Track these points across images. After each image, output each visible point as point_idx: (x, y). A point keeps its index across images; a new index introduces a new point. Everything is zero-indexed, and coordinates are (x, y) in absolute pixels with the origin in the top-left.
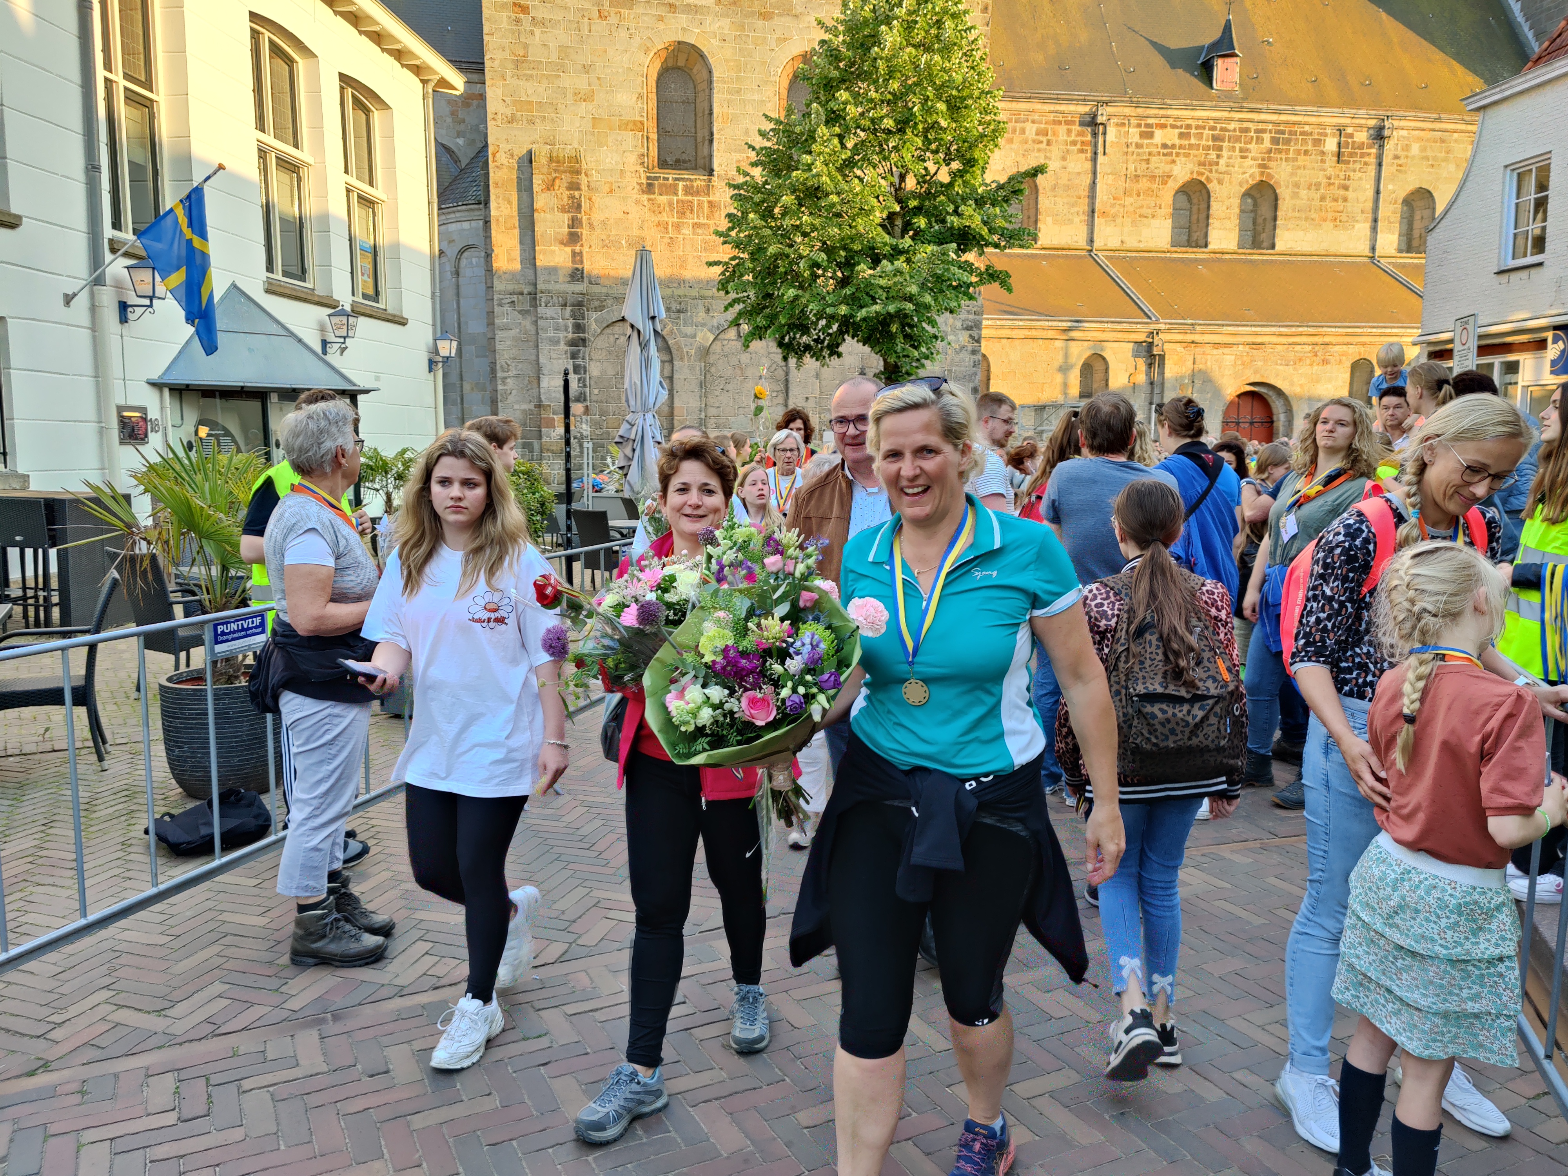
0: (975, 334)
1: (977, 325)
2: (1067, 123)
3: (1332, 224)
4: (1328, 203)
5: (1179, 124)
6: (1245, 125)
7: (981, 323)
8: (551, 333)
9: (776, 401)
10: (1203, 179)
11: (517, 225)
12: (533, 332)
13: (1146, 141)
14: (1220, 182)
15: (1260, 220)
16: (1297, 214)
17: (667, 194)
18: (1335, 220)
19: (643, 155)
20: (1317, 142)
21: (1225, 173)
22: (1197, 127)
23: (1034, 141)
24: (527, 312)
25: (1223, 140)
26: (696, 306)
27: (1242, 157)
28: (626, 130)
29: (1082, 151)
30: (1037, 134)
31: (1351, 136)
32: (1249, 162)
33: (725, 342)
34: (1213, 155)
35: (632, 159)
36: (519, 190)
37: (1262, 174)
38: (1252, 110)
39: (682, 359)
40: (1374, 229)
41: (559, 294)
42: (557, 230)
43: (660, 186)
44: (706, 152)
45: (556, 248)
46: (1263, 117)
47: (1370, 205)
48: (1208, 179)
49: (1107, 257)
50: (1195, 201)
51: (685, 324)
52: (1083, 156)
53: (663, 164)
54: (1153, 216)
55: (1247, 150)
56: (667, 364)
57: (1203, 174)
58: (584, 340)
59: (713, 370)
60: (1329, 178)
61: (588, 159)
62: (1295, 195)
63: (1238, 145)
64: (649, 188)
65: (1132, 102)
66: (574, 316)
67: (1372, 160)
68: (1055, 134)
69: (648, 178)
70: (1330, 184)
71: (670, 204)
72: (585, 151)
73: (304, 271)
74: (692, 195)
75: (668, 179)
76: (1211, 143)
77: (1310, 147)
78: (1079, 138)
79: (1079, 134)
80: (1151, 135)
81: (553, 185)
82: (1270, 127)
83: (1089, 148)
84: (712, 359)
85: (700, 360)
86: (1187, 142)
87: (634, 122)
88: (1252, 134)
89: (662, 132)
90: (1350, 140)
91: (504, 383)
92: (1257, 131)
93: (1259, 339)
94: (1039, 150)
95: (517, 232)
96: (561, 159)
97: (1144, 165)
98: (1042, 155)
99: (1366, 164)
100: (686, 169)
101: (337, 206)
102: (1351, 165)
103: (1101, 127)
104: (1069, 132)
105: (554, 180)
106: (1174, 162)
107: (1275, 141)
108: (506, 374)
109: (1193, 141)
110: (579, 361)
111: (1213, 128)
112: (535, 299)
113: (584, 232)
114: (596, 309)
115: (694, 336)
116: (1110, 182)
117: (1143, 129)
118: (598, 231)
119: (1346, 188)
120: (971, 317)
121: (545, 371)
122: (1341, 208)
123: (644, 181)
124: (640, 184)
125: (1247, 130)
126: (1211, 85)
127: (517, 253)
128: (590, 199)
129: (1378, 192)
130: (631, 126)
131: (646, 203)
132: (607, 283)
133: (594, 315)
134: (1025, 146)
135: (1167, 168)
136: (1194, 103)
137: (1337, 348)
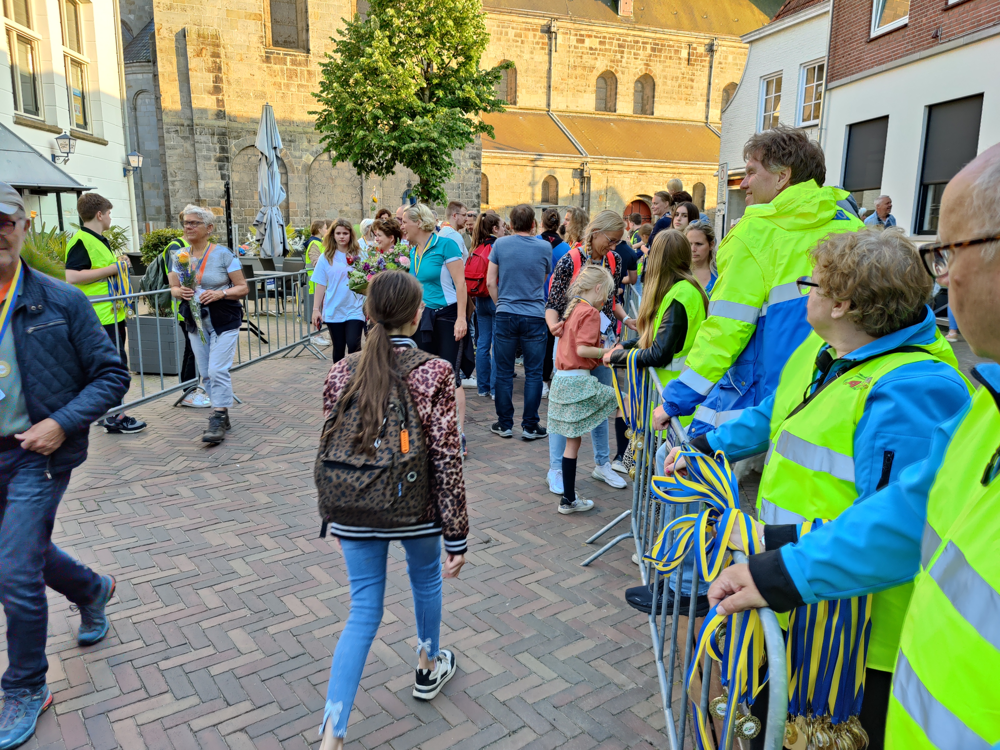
0: (477, 161)
1: (479, 156)
2: (534, 30)
3: (685, 102)
4: (683, 89)
5: (599, 35)
6: (637, 39)
7: (480, 155)
8: (205, 153)
9: (355, 200)
10: (613, 70)
11: (177, 78)
12: (192, 151)
13: (580, 45)
14: (623, 73)
15: (645, 97)
16: (666, 95)
17: (279, 64)
18: (687, 99)
19: (262, 37)
20: (677, 52)
21: (626, 67)
22: (610, 38)
23: (513, 40)
24: (187, 138)
25: (624, 47)
26: (301, 138)
27: (635, 58)
28: (249, 19)
29: (542, 49)
30: (515, 36)
31: (695, 49)
32: (639, 62)
33: (321, 162)
34: (619, 56)
35: (255, 39)
36: (178, 55)
37: (646, 69)
38: (641, 30)
39: (293, 172)
40: (708, 106)
41: (209, 127)
42: (206, 84)
43: (275, 58)
44: (304, 37)
45: (206, 96)
46: (647, 34)
47: (705, 91)
48: (616, 70)
49: (558, 116)
50: (609, 83)
51: (295, 150)
52: (543, 51)
53: (276, 43)
54: (585, 92)
55: (638, 54)
56: (283, 175)
57: (613, 67)
58: (227, 158)
59: (314, 180)
60: (684, 74)
61: (225, 37)
62: (665, 83)
63: (633, 51)
64: (267, 59)
65: (572, 20)
66: (220, 142)
67: (707, 64)
68: (526, 37)
69: (266, 52)
70: (683, 78)
71: (282, 71)
72: (222, 31)
73: (37, 109)
74: (296, 65)
75: (279, 54)
76: (617, 49)
77: (673, 55)
78: (541, 40)
79: (541, 38)
80: (582, 41)
81: (201, 53)
82: (650, 41)
83: (547, 47)
84: (313, 172)
85: (305, 173)
86: (603, 47)
87: (255, 14)
88: (640, 44)
89: (274, 21)
90: (695, 52)
91: (173, 184)
92: (643, 43)
93: (643, 169)
94: (517, 46)
95: (177, 83)
96: (206, 36)
97: (579, 60)
98: (518, 49)
99: (703, 66)
100: (292, 48)
101: (58, 67)
102: (695, 67)
103: (554, 34)
104: (535, 36)
105: (201, 50)
106: (596, 59)
107: (653, 50)
108: (174, 179)
109: (607, 46)
110: (225, 172)
111: (618, 40)
112: (192, 129)
113: (224, 86)
114: (235, 138)
115: (301, 157)
116: (559, 69)
117: (578, 37)
118: (234, 86)
119: (692, 80)
120: (475, 151)
121: (202, 177)
122: (690, 93)
123: (264, 54)
124: (261, 56)
125: (637, 42)
126: (617, 13)
127: (178, 97)
128: (227, 64)
129: (710, 84)
130: (253, 17)
131: (265, 69)
132: (241, 121)
133: (234, 142)
134: (508, 44)
135: (592, 62)
136: (608, 23)
137: (686, 176)
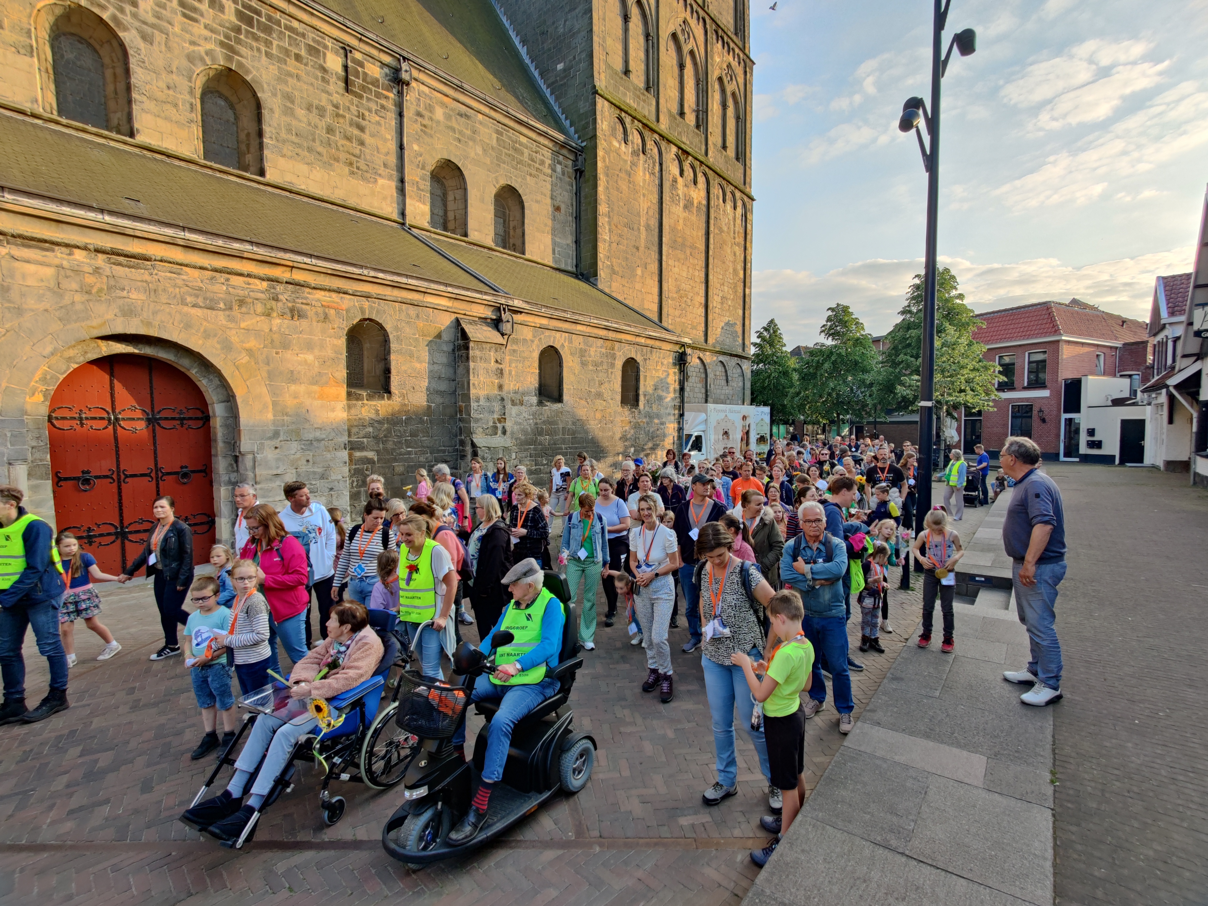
3: (347, 169)
4: (337, 138)
14: (146, 38)
15: (243, 136)
16: (294, 139)
18: (351, 164)
20: (313, 51)
21: (154, 27)
31: (360, 63)
32: (200, 30)
37: (230, 59)
40: (402, 191)
47: (393, 160)
48: (118, 22)
50: (106, 60)
55: (195, 9)
57: (103, 7)
60: (337, 107)
62: (288, 112)
67: (391, 106)
70: (338, 115)
77: (303, 53)
90: (360, 69)
93: (133, 247)
99: (383, 107)
102: (364, 101)
107: (244, 19)
119: (362, 129)
122: (357, 152)
129: (401, 147)
137: (320, 294)
